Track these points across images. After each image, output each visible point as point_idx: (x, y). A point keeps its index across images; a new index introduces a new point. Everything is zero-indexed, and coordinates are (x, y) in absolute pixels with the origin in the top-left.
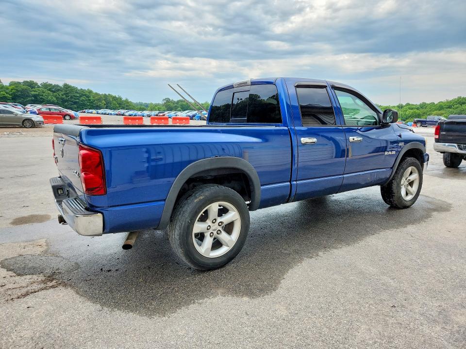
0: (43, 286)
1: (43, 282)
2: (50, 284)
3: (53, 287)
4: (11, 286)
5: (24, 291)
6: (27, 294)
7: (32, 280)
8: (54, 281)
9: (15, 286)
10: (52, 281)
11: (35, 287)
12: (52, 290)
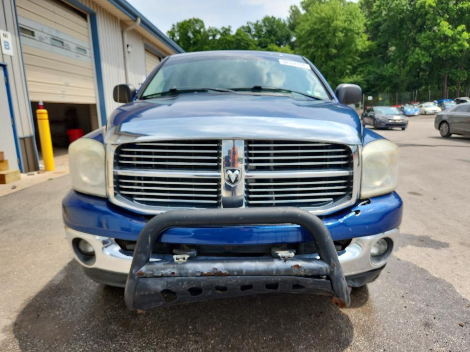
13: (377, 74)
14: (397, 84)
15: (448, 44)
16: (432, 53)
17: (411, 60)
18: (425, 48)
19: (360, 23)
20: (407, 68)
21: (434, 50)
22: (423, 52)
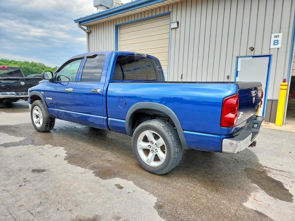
0: (271, 170)
1: (269, 172)
2: (267, 169)
3: (266, 167)
4: (287, 179)
5: (281, 173)
6: (280, 171)
7: (275, 176)
8: (264, 169)
9: (285, 178)
10: (265, 170)
11: (275, 172)
12: (268, 166)
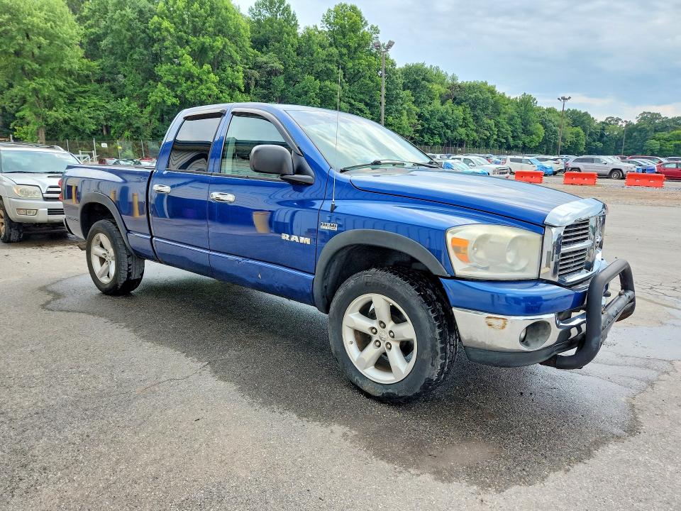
13: (107, 110)
14: (138, 128)
15: (195, 84)
16: (178, 93)
17: (153, 98)
18: (169, 85)
19: (71, 29)
20: (149, 109)
21: (180, 89)
22: (167, 90)
